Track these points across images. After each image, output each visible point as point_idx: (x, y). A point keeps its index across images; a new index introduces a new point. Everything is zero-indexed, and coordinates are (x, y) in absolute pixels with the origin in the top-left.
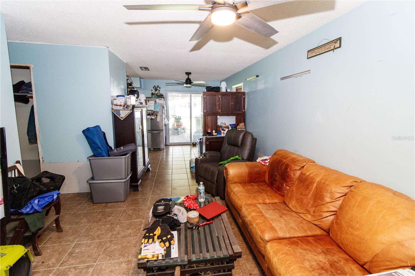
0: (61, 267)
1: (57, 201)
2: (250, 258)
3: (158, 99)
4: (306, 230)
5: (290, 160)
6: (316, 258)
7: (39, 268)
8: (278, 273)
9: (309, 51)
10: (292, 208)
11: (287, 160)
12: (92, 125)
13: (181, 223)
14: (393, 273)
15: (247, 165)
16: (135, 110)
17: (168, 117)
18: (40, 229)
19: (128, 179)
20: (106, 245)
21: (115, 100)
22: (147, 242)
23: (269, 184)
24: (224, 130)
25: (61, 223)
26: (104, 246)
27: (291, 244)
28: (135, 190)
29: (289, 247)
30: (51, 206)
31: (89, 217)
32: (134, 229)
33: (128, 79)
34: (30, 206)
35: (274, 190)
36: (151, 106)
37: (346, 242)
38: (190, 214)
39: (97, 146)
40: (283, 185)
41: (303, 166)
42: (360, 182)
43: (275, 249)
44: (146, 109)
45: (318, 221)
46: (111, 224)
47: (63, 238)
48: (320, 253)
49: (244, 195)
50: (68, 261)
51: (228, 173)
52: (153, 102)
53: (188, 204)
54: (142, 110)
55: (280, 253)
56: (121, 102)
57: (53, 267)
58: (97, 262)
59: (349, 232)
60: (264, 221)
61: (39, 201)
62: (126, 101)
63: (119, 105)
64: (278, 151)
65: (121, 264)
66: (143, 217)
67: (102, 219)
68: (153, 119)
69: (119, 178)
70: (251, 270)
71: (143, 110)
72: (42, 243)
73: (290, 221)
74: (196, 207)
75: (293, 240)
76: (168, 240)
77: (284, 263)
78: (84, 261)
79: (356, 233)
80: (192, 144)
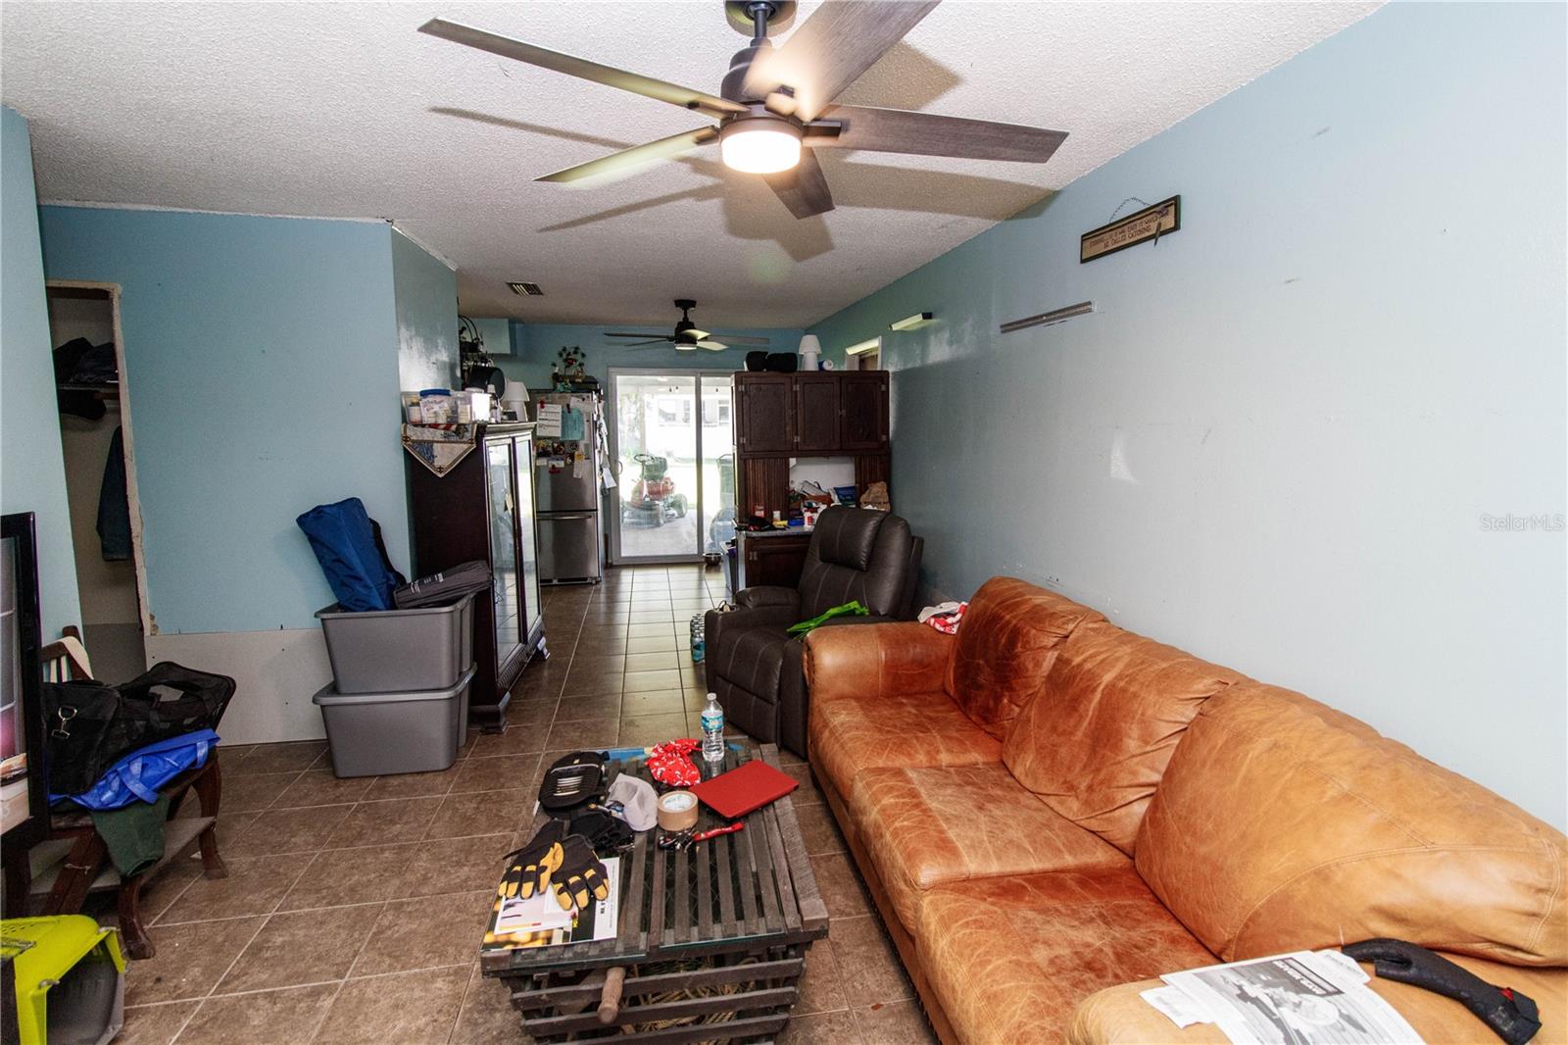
0: (221, 996)
1: (207, 768)
2: (878, 955)
3: (577, 397)
4: (1060, 851)
5: (1024, 614)
6: (1073, 934)
7: (144, 998)
8: (947, 985)
9: (1085, 238)
10: (1022, 779)
11: (1015, 613)
12: (332, 495)
13: (634, 832)
14: (1276, 963)
15: (882, 635)
16: (487, 443)
17: (616, 461)
18: (147, 864)
19: (460, 688)
20: (382, 919)
21: (416, 408)
22: (514, 892)
23: (958, 701)
24: (815, 510)
25: (219, 847)
26: (373, 924)
27: (999, 895)
28: (488, 728)
29: (993, 904)
30: (186, 783)
31: (319, 825)
32: (478, 865)
33: (464, 329)
34: (115, 785)
35: (974, 718)
36: (550, 423)
37: (1174, 881)
38: (669, 801)
39: (350, 573)
40: (1001, 701)
41: (1065, 633)
42: (1236, 684)
43: (944, 909)
44: (530, 437)
45: (1101, 819)
46: (400, 847)
47: (228, 898)
48: (1092, 920)
49: (863, 739)
50: (247, 974)
51: (817, 662)
52: (558, 408)
53: (664, 769)
54: (513, 439)
55: (960, 923)
56: (435, 413)
57: (194, 994)
58: (348, 975)
59: (1184, 847)
60: (922, 822)
61: (144, 767)
62: (454, 411)
63: (431, 426)
64: (991, 582)
65: (433, 982)
66: (512, 823)
67: (366, 833)
68: (559, 472)
69: (431, 687)
70: (879, 993)
71: (517, 440)
72: (155, 915)
73: (1010, 822)
74: (692, 778)
75: (1009, 881)
76: (587, 885)
77: (967, 952)
78: (302, 972)
79: (1203, 850)
80: (703, 560)
